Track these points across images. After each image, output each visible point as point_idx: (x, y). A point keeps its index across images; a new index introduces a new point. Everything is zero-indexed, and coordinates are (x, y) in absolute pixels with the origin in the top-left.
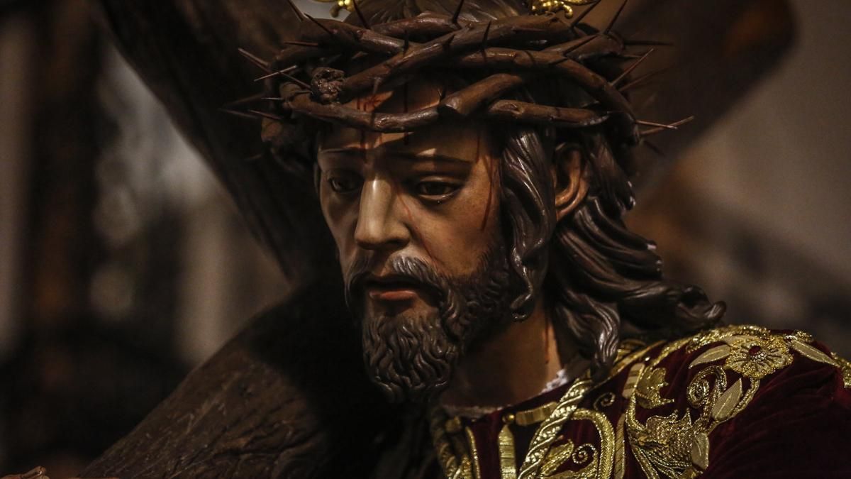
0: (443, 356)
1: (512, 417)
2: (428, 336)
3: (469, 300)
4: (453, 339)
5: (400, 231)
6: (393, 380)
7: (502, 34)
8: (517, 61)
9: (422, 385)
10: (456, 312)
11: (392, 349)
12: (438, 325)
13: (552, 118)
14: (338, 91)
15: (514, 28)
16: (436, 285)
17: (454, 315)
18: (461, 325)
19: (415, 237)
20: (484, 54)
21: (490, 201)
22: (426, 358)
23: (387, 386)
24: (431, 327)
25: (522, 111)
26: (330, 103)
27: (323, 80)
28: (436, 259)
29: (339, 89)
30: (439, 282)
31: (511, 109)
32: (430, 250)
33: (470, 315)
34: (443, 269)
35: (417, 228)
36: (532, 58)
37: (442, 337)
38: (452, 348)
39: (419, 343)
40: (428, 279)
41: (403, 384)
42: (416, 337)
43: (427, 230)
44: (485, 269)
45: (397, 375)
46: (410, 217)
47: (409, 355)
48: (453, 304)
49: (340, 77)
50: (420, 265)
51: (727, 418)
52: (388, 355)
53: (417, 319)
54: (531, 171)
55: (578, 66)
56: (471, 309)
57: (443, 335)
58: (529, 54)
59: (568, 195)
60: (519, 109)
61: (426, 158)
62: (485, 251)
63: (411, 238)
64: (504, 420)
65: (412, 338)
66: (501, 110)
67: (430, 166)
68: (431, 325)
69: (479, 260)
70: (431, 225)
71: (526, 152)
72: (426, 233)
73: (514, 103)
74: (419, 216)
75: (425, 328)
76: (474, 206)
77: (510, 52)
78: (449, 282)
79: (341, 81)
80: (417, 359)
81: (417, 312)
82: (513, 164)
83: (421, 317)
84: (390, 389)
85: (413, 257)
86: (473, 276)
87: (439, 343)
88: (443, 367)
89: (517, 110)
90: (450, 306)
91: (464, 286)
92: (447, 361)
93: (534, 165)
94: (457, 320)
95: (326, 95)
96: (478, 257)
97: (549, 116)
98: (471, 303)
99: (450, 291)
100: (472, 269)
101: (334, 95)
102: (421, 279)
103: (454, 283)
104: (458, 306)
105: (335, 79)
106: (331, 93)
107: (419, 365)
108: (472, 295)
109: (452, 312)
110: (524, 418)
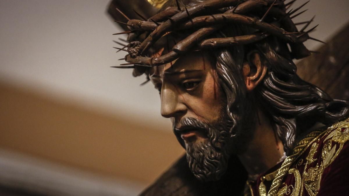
0: (215, 158)
1: (264, 177)
2: (206, 150)
3: (221, 131)
4: (217, 150)
5: (181, 107)
6: (199, 173)
7: (198, 10)
8: (207, 21)
9: (210, 173)
10: (215, 137)
11: (195, 159)
12: (209, 145)
13: (231, 42)
14: (138, 51)
15: (204, 6)
16: (202, 127)
17: (214, 139)
18: (220, 143)
19: (189, 108)
20: (192, 21)
21: (215, 85)
22: (208, 161)
23: (198, 176)
24: (206, 146)
25: (215, 42)
26: (136, 57)
27: (131, 47)
28: (200, 116)
29: (138, 50)
30: (203, 126)
31: (210, 43)
32: (196, 112)
33: (223, 137)
34: (204, 120)
35: (188, 104)
36: (215, 19)
37: (213, 150)
38: (219, 154)
39: (203, 154)
40: (198, 125)
41: (203, 174)
42: (201, 152)
43: (192, 104)
44: (224, 116)
45: (200, 170)
46: (184, 100)
47: (201, 161)
48: (212, 134)
49: (138, 45)
50: (193, 120)
51: (328, 165)
52: (194, 162)
53: (200, 144)
54: (226, 69)
55: (239, 16)
56: (223, 135)
57: (213, 149)
58: (213, 16)
59: (257, 74)
60: (214, 41)
61: (182, 73)
62: (221, 108)
63: (188, 109)
64: (261, 179)
65: (199, 153)
66: (205, 44)
67: (183, 76)
68: (207, 145)
69: (219, 112)
70: (194, 102)
71: (223, 60)
72: (192, 105)
73: (211, 40)
74: (188, 98)
75: (204, 147)
76: (208, 89)
77: (203, 18)
78: (208, 125)
79: (139, 46)
80: (204, 162)
81: (199, 141)
82: (219, 67)
83: (201, 143)
84: (199, 177)
85: (190, 117)
86: (218, 120)
87: (212, 153)
88: (216, 163)
89: (212, 43)
90: (211, 135)
91: (215, 125)
92: (218, 160)
93: (227, 65)
94: (217, 141)
95: (133, 54)
96: (219, 111)
97: (230, 42)
98: (222, 132)
99: (210, 129)
100: (217, 117)
101: (137, 53)
102: (195, 126)
103: (211, 125)
104: (215, 134)
105: (136, 46)
106: (135, 53)
107: (206, 164)
108: (221, 128)
109: (213, 138)
110: (269, 177)
